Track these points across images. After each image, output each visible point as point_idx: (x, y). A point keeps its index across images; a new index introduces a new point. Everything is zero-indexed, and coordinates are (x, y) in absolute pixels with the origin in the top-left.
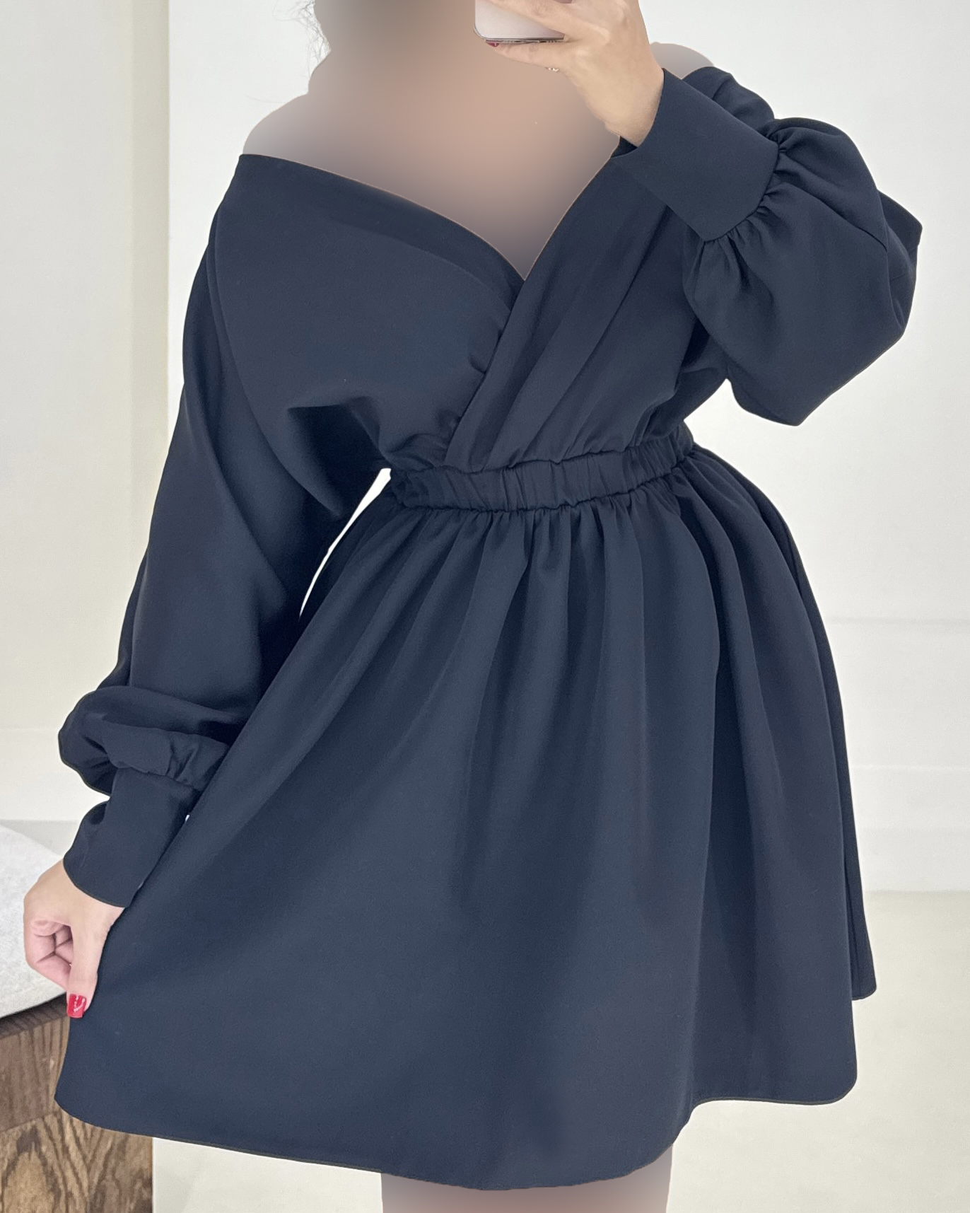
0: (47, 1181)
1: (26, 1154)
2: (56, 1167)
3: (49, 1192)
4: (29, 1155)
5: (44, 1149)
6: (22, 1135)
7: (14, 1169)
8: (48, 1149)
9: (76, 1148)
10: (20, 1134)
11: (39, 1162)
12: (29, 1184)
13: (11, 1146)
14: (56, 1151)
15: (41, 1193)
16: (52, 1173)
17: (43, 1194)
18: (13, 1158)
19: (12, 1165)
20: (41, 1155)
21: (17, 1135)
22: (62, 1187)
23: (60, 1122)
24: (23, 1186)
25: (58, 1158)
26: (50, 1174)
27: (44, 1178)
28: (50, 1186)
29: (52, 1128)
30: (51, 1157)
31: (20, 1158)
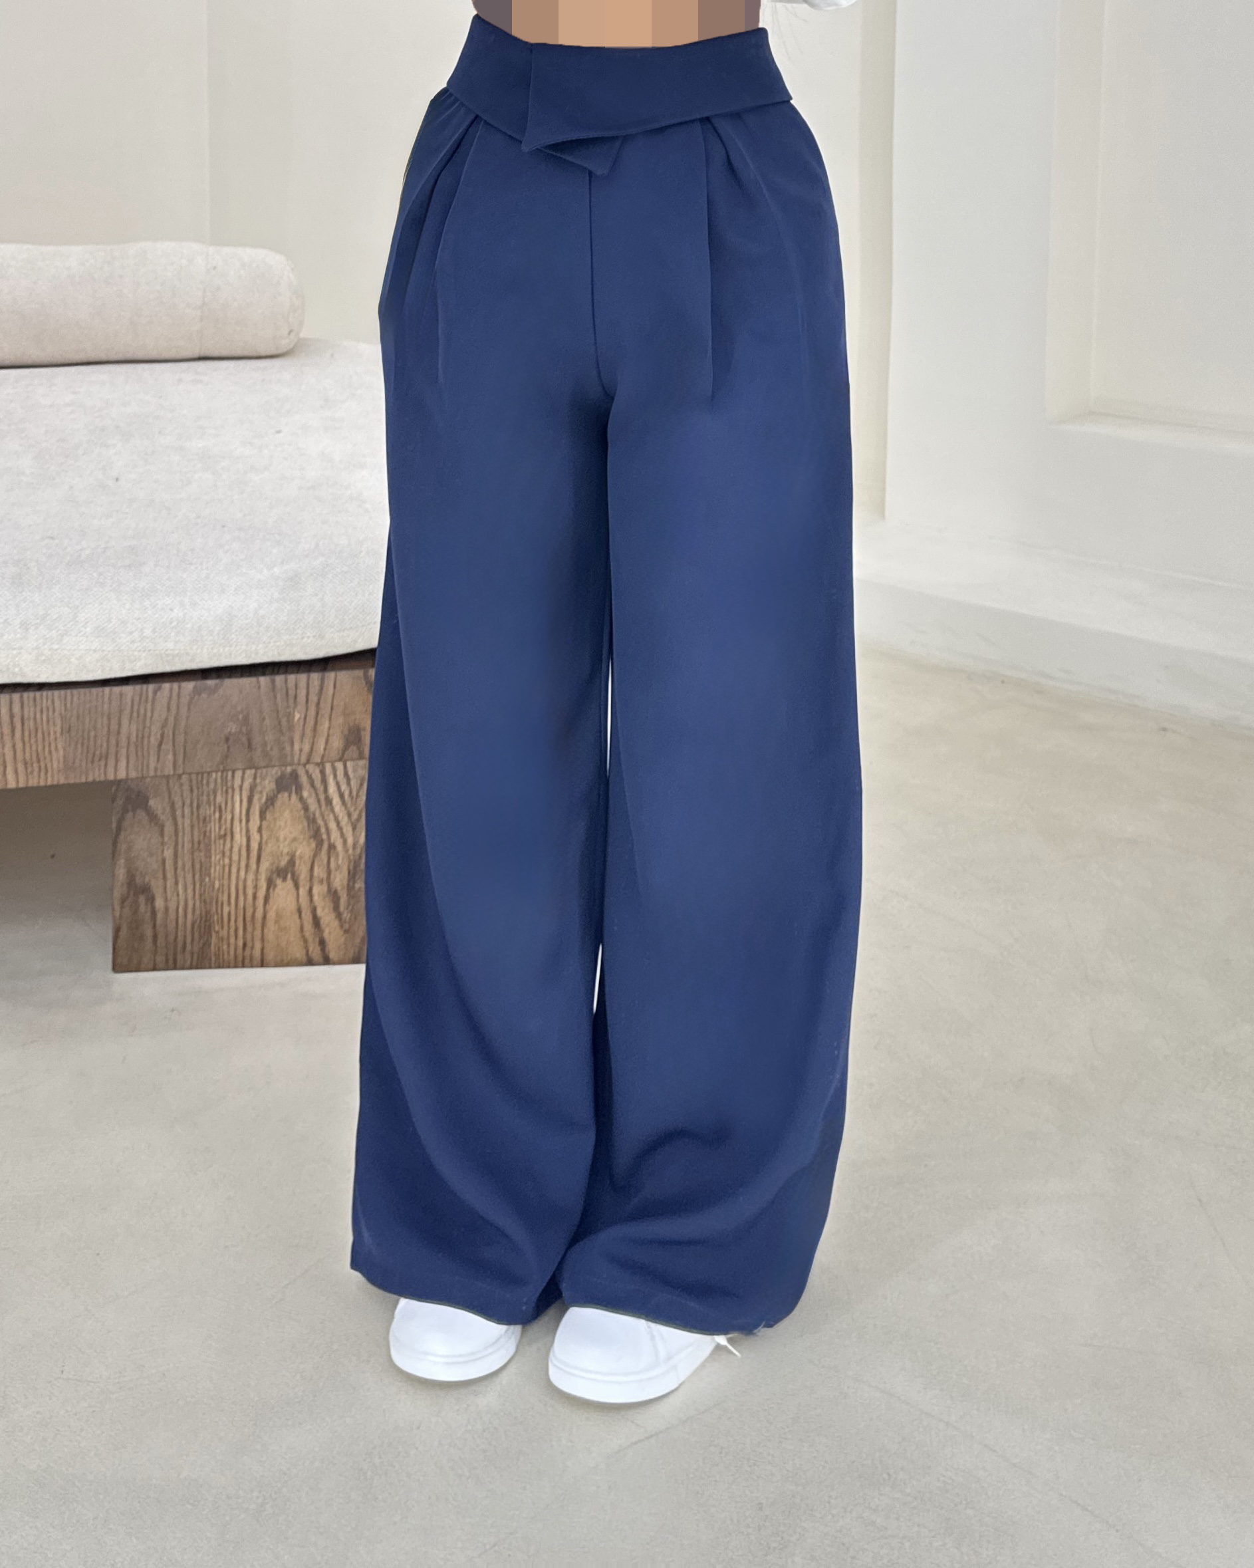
0: (309, 825)
1: (286, 794)
2: (317, 815)
3: (310, 838)
4: (290, 796)
5: (305, 794)
6: (281, 775)
7: (273, 804)
8: (310, 795)
9: (340, 803)
10: (279, 773)
11: (300, 806)
12: (289, 823)
13: (270, 782)
14: (319, 801)
15: (302, 837)
16: (314, 820)
17: (304, 839)
18: (272, 795)
19: (271, 801)
20: (301, 799)
21: (276, 773)
22: (324, 837)
23: (323, 773)
24: (282, 823)
25: (320, 806)
26: (311, 821)
27: (306, 824)
28: (312, 833)
29: (314, 776)
30: (313, 806)
31: (280, 796)
